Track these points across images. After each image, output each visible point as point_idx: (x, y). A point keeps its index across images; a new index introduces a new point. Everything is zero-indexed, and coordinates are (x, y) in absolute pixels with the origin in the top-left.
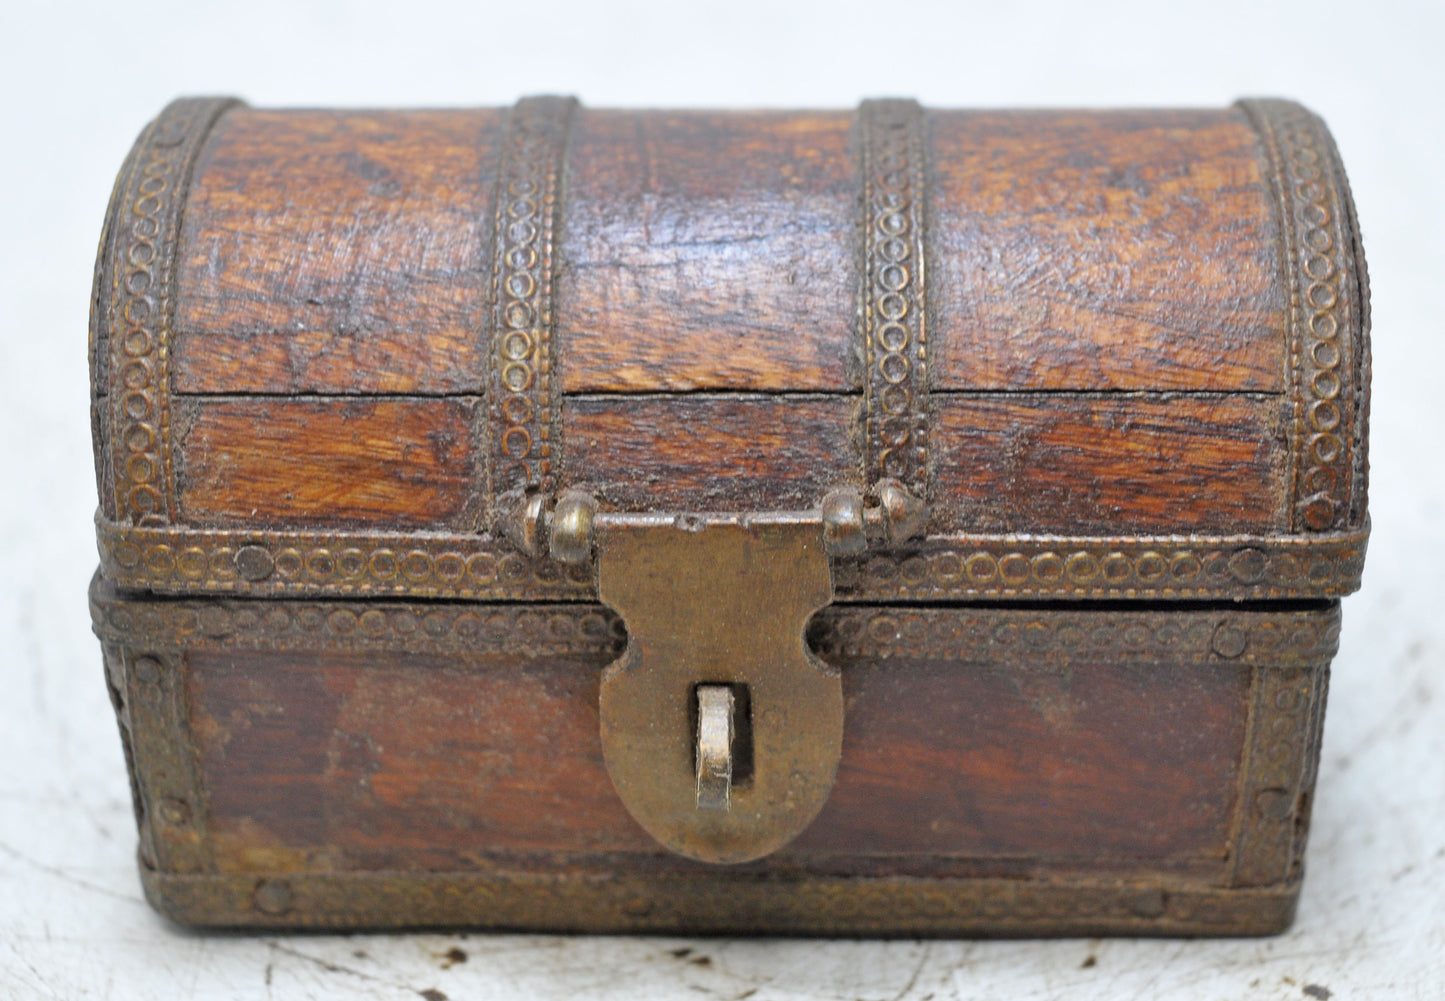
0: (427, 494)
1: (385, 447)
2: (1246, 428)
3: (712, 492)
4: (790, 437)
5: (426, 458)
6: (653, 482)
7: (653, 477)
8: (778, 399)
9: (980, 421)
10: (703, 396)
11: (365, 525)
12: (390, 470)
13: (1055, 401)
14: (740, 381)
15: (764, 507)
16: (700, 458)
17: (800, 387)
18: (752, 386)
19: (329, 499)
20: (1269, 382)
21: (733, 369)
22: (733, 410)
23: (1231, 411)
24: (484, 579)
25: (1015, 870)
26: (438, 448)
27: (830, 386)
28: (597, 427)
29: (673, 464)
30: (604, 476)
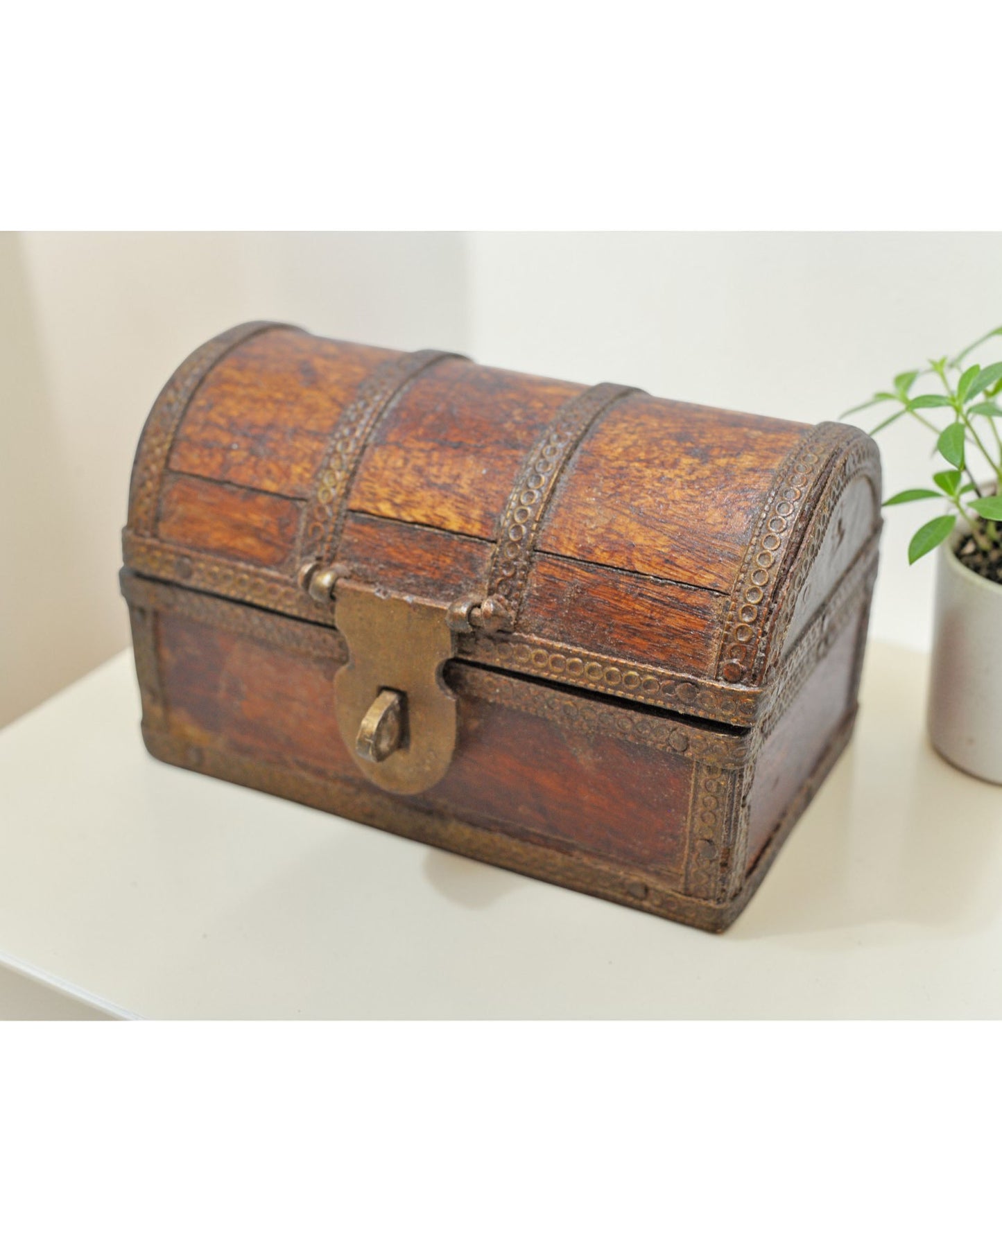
0: (271, 550)
1: (257, 519)
2: (704, 610)
3: (409, 581)
4: (455, 559)
5: (274, 529)
6: (381, 569)
7: (382, 566)
8: (455, 537)
9: (558, 574)
10: (417, 526)
11: (239, 559)
12: (256, 533)
13: (601, 570)
14: (437, 523)
15: (433, 596)
16: (408, 561)
17: (467, 532)
18: (443, 526)
19: (225, 541)
20: (724, 586)
21: (436, 515)
22: (429, 538)
23: (697, 599)
24: (289, 603)
25: (565, 849)
26: (282, 526)
27: (484, 536)
28: (360, 532)
29: (394, 561)
30: (357, 559)
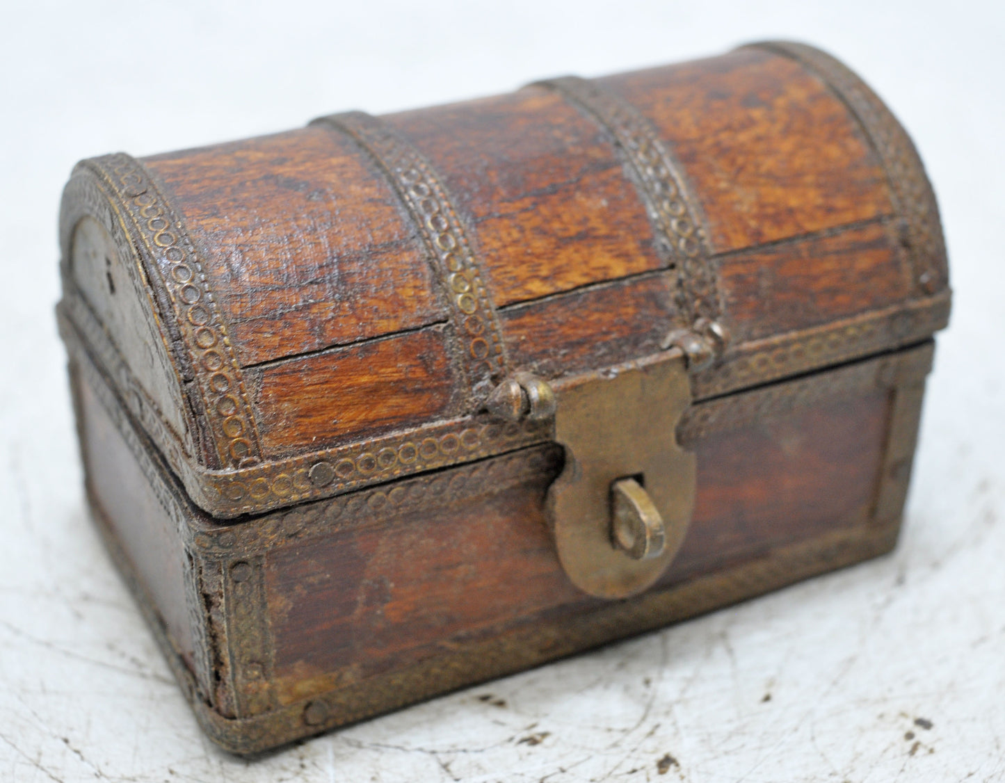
0: (425, 399)
1: (389, 373)
2: (880, 242)
3: (600, 353)
4: (637, 305)
5: (420, 373)
6: (565, 355)
7: (563, 352)
8: (626, 283)
9: (740, 269)
10: (581, 291)
11: (388, 429)
12: (398, 387)
13: (779, 247)
14: (600, 276)
15: (634, 357)
16: (589, 332)
17: (636, 271)
18: (608, 278)
19: (362, 417)
20: (886, 210)
21: (594, 269)
22: (600, 296)
23: (872, 233)
24: (472, 446)
26: (426, 366)
27: (654, 267)
28: (521, 326)
29: (574, 339)
30: (533, 357)
